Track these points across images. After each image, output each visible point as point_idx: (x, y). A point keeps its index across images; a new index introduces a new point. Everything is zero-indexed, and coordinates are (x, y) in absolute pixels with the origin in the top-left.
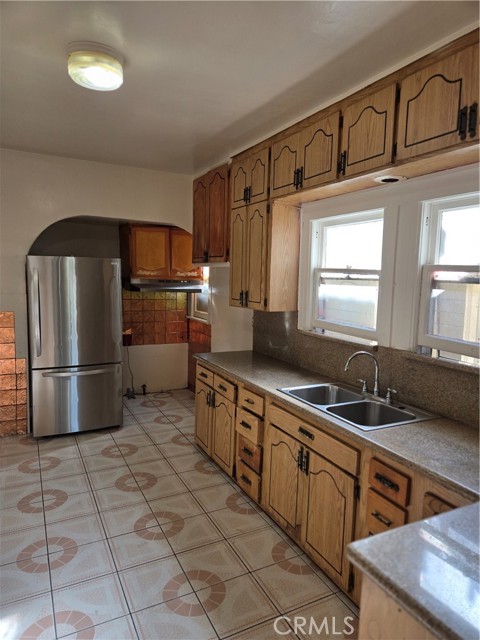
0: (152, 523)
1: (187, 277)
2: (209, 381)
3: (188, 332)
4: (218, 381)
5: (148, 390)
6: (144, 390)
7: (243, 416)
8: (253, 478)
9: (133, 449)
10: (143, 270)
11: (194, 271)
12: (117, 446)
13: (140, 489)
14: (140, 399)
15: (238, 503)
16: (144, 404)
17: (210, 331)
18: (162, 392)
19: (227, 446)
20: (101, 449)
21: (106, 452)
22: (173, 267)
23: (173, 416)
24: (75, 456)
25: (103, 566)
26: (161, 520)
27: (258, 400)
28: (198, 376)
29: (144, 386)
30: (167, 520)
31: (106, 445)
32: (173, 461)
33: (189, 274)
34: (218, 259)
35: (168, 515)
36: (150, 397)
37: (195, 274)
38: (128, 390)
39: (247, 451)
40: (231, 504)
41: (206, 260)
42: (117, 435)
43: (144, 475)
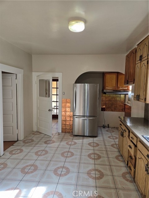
0: (94, 172)
1: (123, 89)
3: (125, 108)
4: (124, 127)
5: (110, 126)
6: (108, 126)
7: (130, 143)
8: (132, 168)
9: (98, 145)
10: (108, 87)
11: (126, 87)
12: (93, 143)
13: (94, 159)
14: (107, 129)
15: (127, 176)
16: (107, 131)
17: (131, 109)
18: (114, 128)
19: (126, 153)
20: (88, 143)
21: (89, 144)
22: (118, 86)
23: (115, 137)
24: (81, 143)
25: (74, 182)
26: (97, 172)
29: (108, 125)
30: (99, 173)
31: (91, 141)
32: (109, 152)
33: (124, 88)
34: (131, 83)
35: (99, 171)
36: (110, 129)
37: (127, 88)
38: (103, 125)
39: (131, 157)
40: (124, 176)
42: (95, 139)
43: (98, 155)
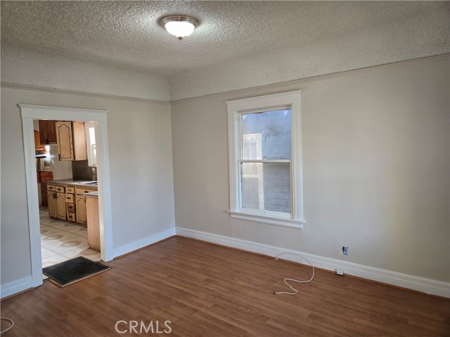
2: (53, 189)
3: (40, 178)
4: (57, 187)
7: (67, 196)
8: (73, 215)
17: (52, 174)
19: (63, 210)
27: (72, 189)
28: (48, 189)
33: (38, 149)
37: (42, 149)
39: (71, 207)
41: (47, 143)
